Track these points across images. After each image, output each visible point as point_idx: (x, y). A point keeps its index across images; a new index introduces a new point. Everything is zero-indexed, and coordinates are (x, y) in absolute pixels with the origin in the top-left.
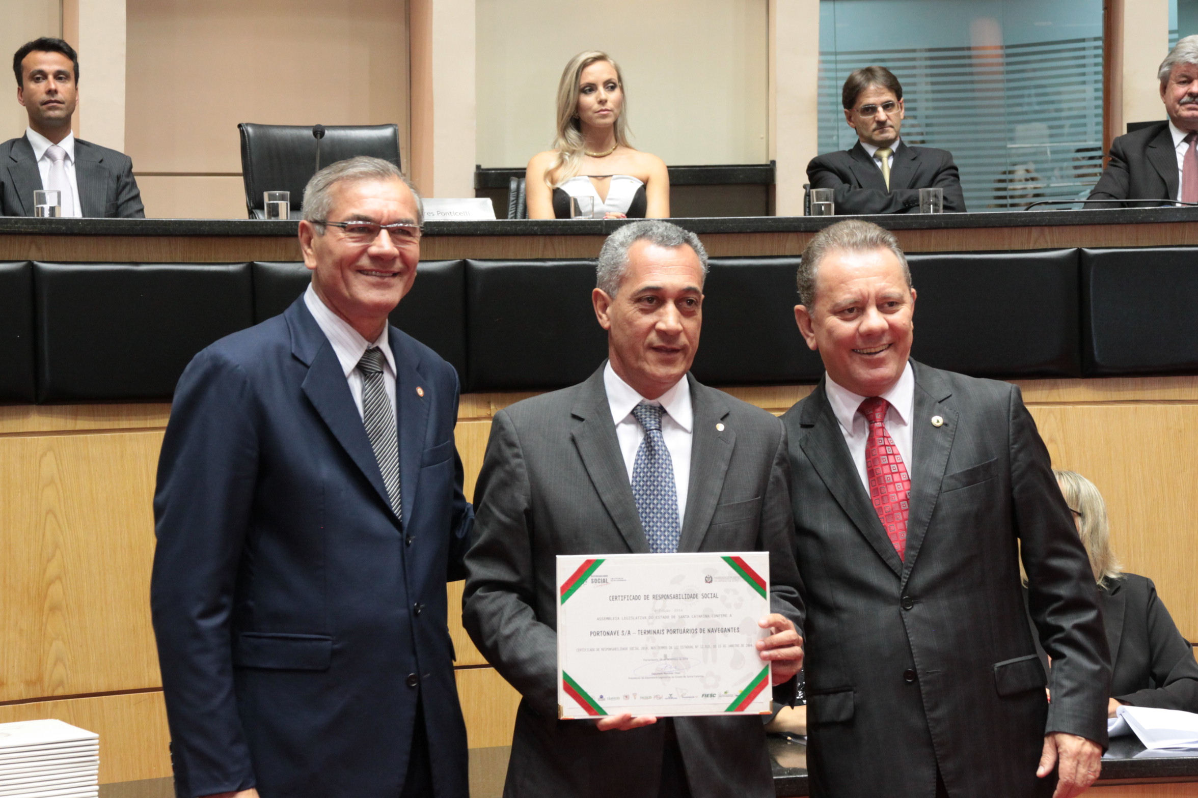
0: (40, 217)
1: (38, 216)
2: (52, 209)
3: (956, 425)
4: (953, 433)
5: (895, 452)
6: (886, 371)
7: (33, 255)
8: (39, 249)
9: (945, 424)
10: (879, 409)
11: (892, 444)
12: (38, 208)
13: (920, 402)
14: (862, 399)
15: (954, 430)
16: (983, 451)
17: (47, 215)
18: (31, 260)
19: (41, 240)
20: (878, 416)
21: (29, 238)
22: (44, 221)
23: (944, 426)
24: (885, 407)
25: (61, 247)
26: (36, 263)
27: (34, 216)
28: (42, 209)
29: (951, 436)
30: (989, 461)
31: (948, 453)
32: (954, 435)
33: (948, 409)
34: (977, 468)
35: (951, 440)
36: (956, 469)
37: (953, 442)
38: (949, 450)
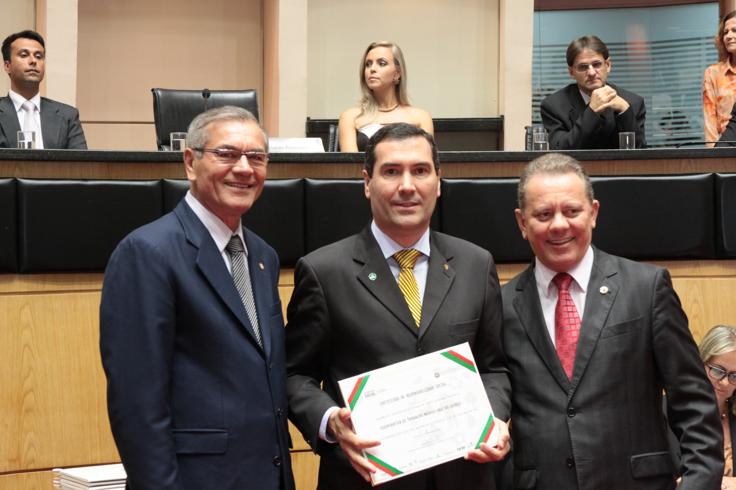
0: (22, 149)
1: (20, 147)
2: (30, 144)
3: (617, 294)
4: (614, 299)
5: (574, 310)
6: (570, 255)
7: (17, 173)
8: (21, 170)
10: (565, 282)
11: (572, 305)
12: (20, 143)
13: (594, 276)
14: (555, 273)
15: (615, 296)
16: (633, 311)
17: (26, 147)
18: (14, 176)
19: (22, 164)
20: (564, 286)
21: (14, 163)
22: (24, 151)
23: (608, 293)
24: (569, 280)
25: (36, 168)
26: (19, 179)
27: (17, 148)
28: (24, 143)
29: (613, 301)
30: (636, 319)
31: (608, 312)
32: (614, 300)
33: (612, 282)
34: (627, 323)
35: (612, 303)
36: (612, 323)
37: (613, 305)
38: (609, 310)
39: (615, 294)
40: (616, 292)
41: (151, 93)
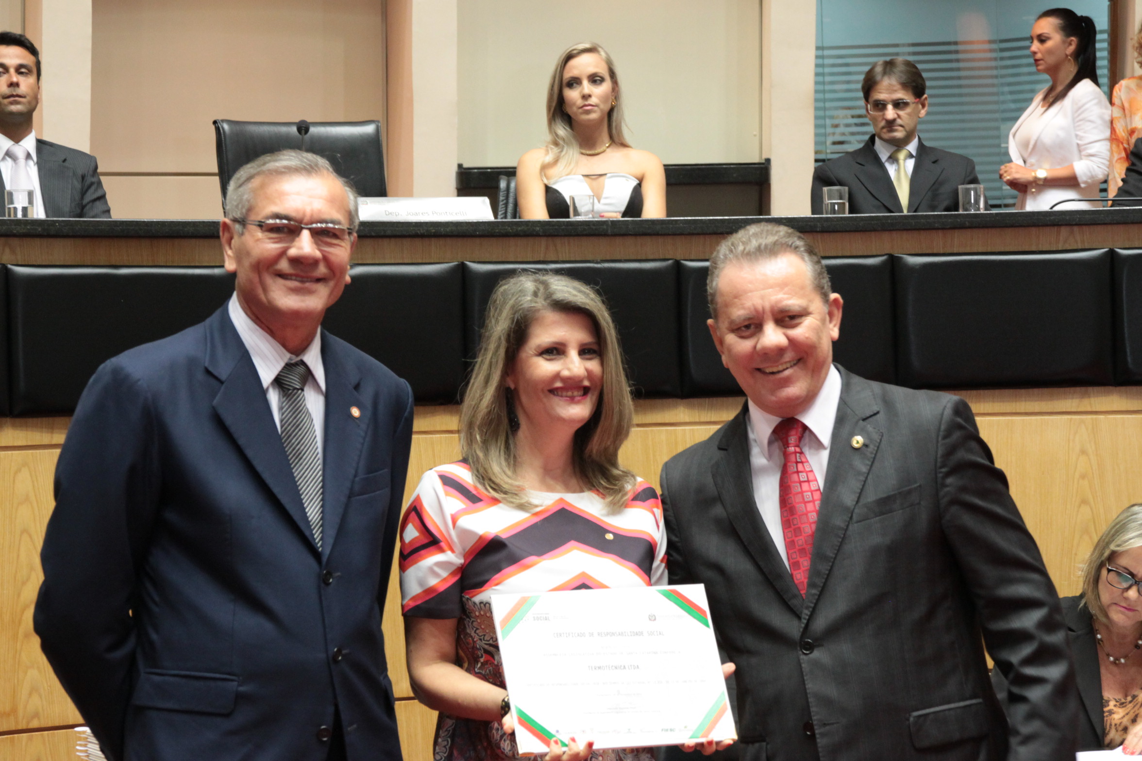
0: (12, 218)
1: (9, 215)
2: (25, 209)
3: (878, 447)
4: (873, 456)
6: (796, 389)
7: (7, 257)
8: (13, 251)
9: (865, 445)
10: (794, 432)
11: (808, 470)
12: (9, 209)
13: (841, 421)
15: (875, 452)
16: (905, 475)
17: (20, 215)
18: (5, 263)
19: (15, 242)
20: (792, 439)
22: (18, 222)
23: (864, 447)
24: (801, 430)
25: (36, 249)
26: (10, 266)
28: (15, 209)
29: (872, 460)
30: (909, 488)
31: (864, 479)
32: (874, 458)
33: (870, 428)
34: (894, 495)
35: (870, 463)
36: (871, 496)
37: (871, 466)
38: (866, 475)
39: (876, 448)
40: (877, 444)
41: (213, 127)
